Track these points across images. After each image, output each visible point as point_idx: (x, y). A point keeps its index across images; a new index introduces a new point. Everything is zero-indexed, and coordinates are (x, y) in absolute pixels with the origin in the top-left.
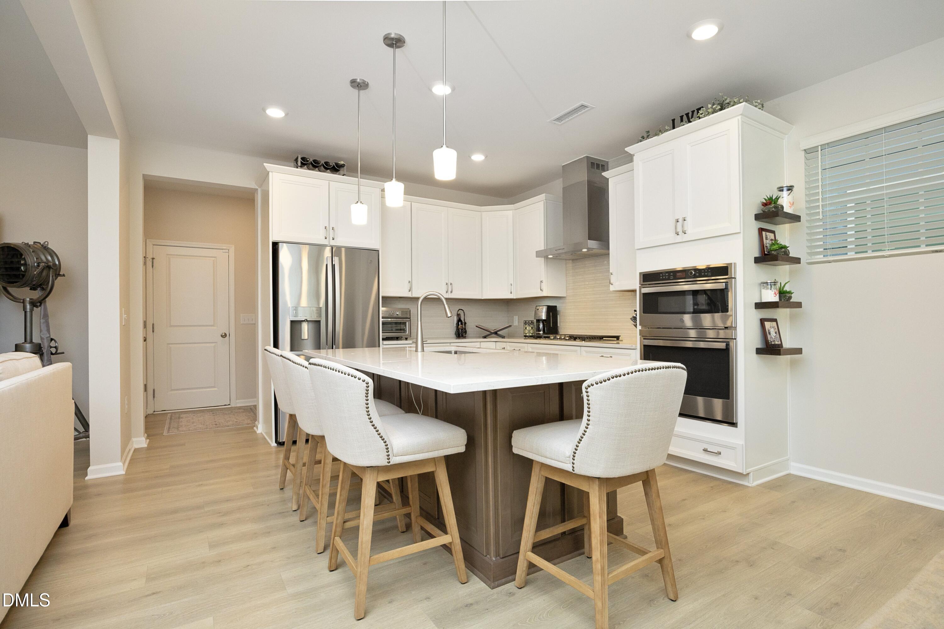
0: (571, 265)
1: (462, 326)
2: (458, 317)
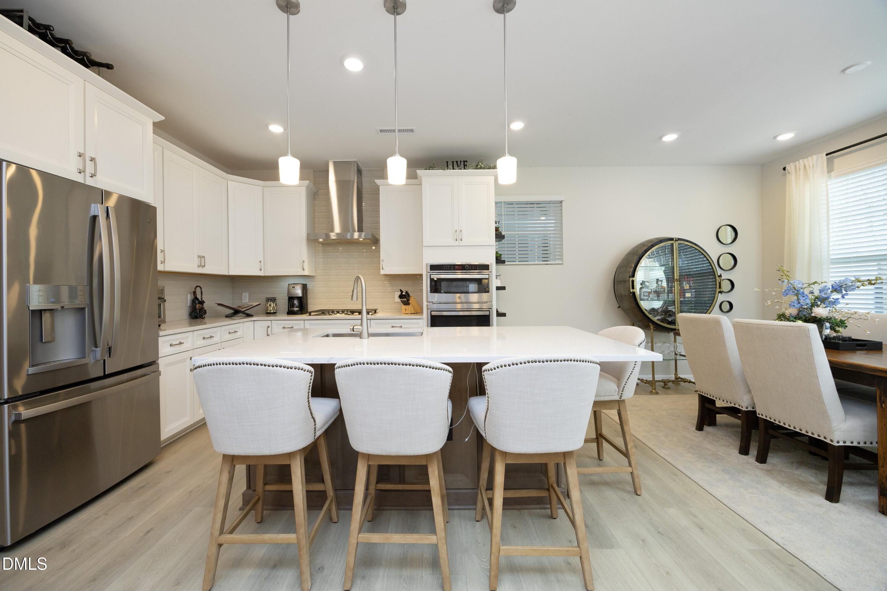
0: (321, 248)
1: (199, 305)
2: (194, 295)
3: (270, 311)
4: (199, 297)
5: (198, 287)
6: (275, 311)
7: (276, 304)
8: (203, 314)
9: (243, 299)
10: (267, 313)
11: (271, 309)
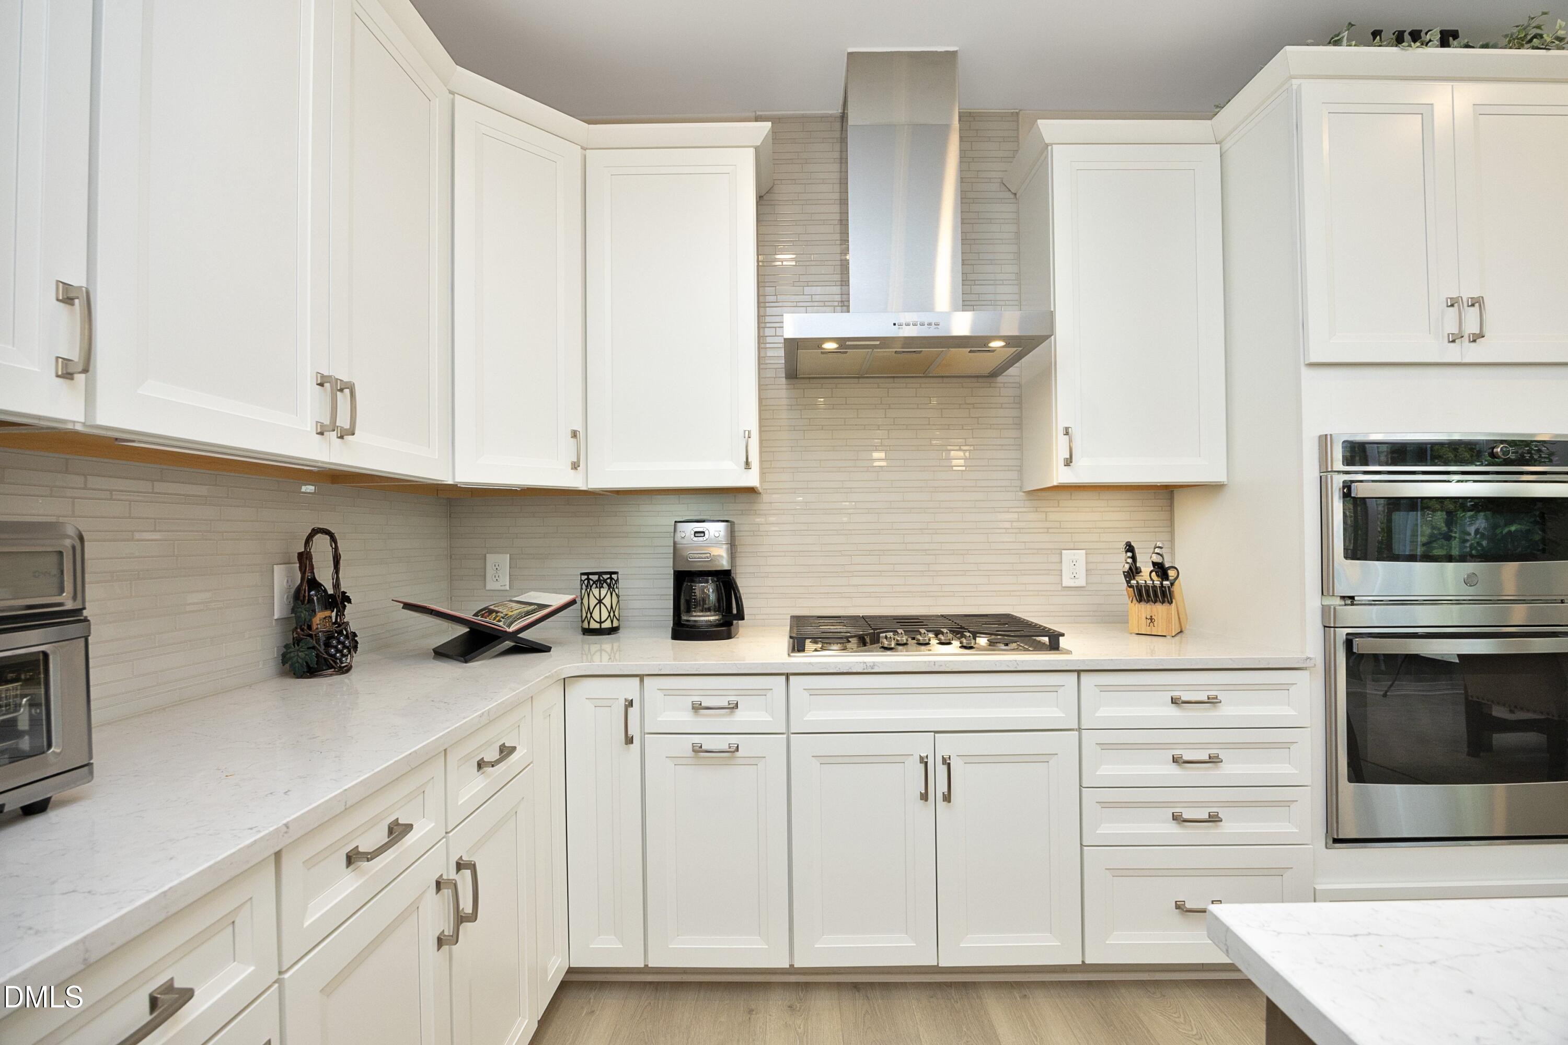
1: (327, 613)
2: (303, 569)
3: (601, 623)
4: (325, 577)
5: (319, 536)
6: (615, 624)
7: (618, 596)
8: (341, 652)
9: (489, 576)
10: (588, 632)
11: (601, 616)
